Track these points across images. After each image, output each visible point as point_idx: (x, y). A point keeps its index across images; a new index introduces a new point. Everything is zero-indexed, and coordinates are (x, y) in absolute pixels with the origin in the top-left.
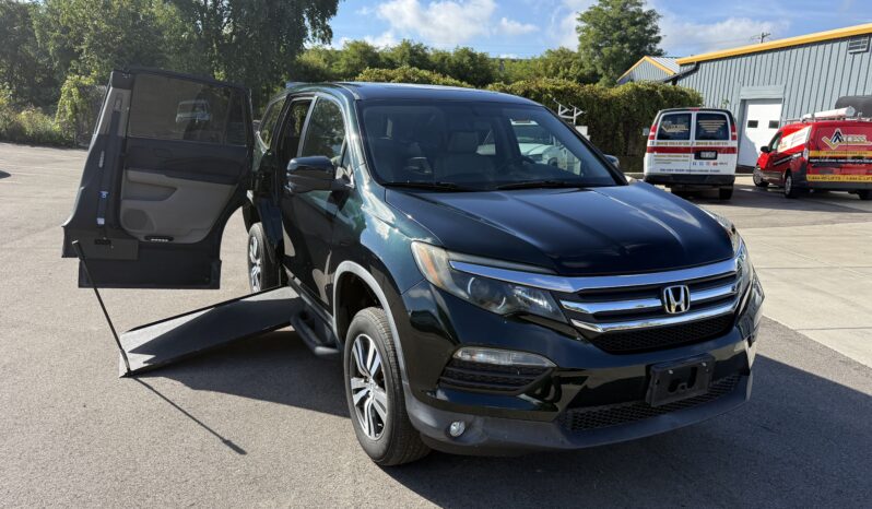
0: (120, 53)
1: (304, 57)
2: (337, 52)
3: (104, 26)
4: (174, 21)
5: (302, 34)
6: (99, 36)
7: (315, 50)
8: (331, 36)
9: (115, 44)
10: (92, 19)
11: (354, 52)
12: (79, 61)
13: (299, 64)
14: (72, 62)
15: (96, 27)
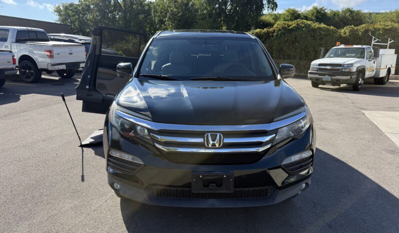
0: (180, 21)
1: (263, 18)
2: (280, 15)
3: (175, 10)
4: (203, 5)
5: (261, 7)
6: (173, 14)
7: (269, 14)
8: (277, 7)
9: (178, 17)
10: (171, 7)
11: (288, 14)
12: (165, 25)
13: (261, 21)
14: (162, 25)
15: (172, 11)
